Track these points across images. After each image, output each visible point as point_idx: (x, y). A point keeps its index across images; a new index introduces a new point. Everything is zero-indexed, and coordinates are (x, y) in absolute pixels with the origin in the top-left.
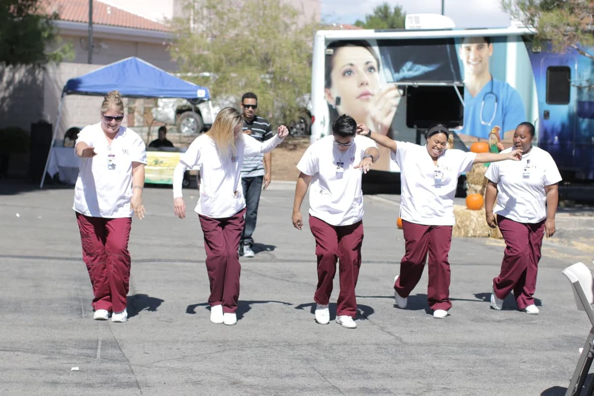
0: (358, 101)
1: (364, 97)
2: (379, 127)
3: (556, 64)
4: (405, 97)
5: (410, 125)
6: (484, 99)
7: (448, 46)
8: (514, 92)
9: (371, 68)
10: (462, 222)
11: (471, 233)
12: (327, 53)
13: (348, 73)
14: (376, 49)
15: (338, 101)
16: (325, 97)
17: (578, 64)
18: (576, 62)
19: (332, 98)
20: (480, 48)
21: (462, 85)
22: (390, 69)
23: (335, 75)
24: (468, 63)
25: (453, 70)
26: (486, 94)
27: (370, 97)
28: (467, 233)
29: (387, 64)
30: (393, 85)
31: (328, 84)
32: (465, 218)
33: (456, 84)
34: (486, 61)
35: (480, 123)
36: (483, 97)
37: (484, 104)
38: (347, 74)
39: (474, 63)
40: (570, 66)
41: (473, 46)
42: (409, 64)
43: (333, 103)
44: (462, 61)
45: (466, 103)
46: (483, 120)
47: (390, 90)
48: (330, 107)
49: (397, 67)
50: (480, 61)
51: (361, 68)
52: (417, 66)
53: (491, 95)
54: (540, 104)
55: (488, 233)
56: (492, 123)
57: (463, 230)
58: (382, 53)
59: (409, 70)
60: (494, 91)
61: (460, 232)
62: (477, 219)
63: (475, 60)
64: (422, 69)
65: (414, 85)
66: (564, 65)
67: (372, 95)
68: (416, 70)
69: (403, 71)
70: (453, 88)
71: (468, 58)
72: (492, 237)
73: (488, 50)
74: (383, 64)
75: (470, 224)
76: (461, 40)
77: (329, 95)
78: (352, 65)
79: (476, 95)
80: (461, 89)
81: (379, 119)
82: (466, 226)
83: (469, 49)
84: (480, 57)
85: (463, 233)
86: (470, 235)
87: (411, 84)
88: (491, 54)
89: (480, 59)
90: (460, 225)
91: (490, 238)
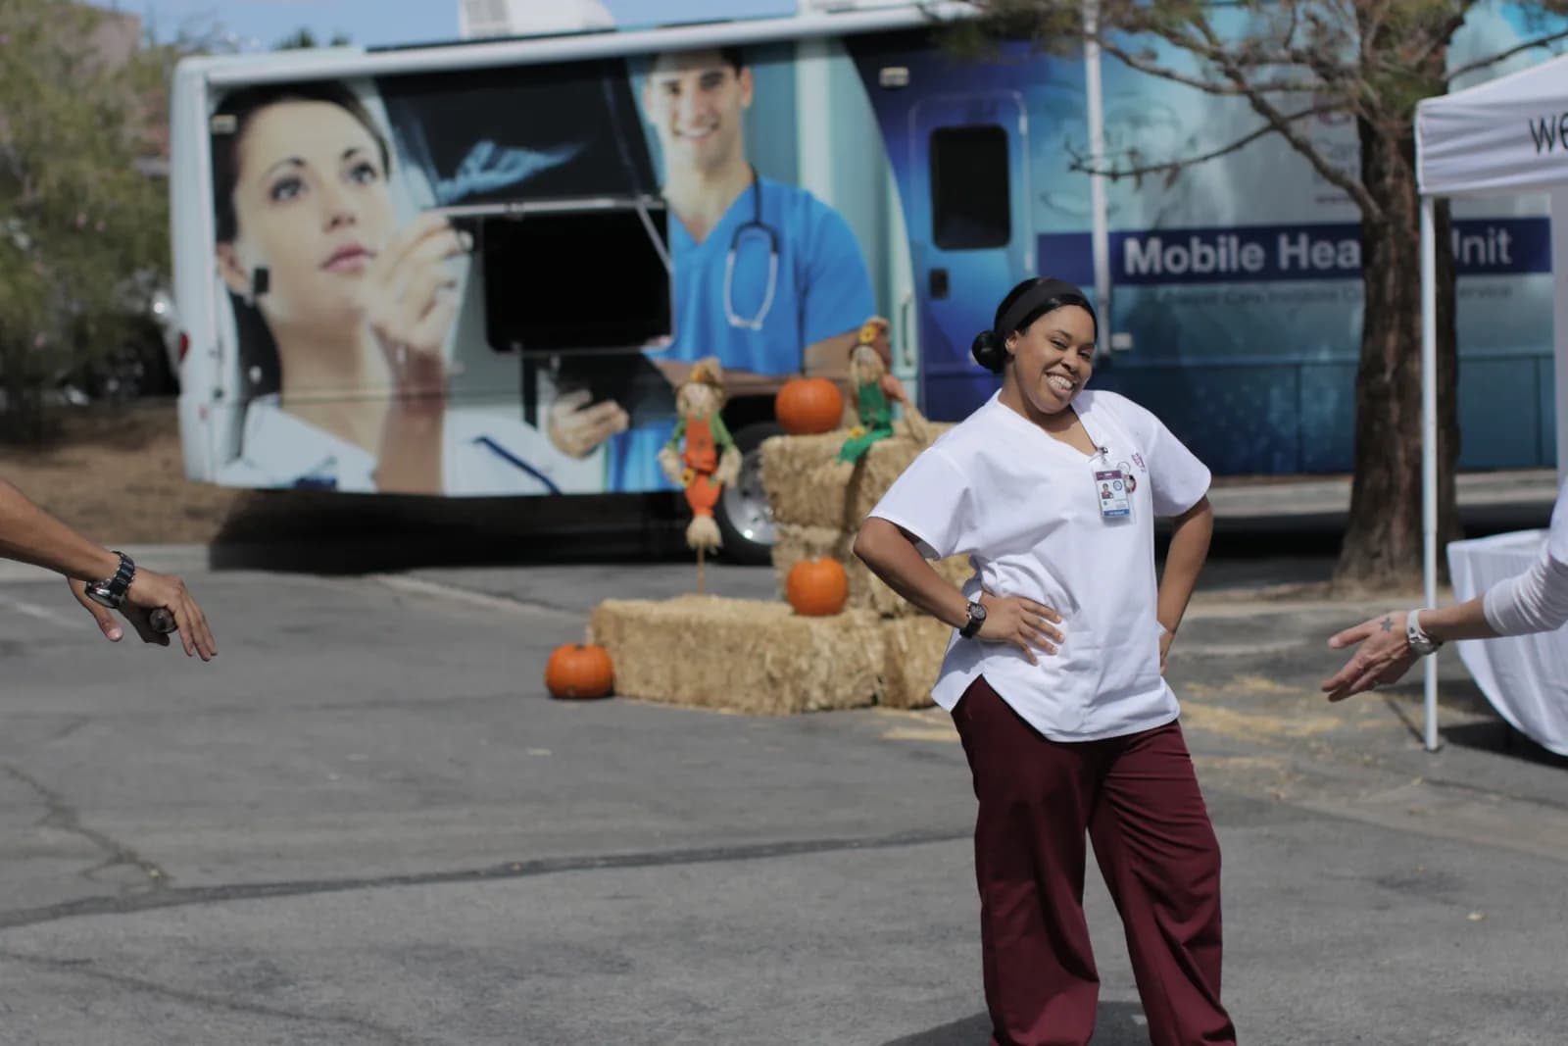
0: (323, 278)
1: (345, 264)
2: (401, 356)
3: (956, 120)
4: (480, 255)
5: (498, 340)
6: (734, 246)
7: (607, 86)
8: (829, 217)
9: (363, 170)
10: (784, 663)
11: (817, 697)
12: (217, 129)
13: (288, 188)
14: (374, 106)
15: (262, 280)
16: (218, 272)
17: (1030, 113)
18: (1023, 109)
19: (241, 273)
20: (710, 82)
21: (657, 206)
22: (422, 165)
23: (248, 198)
24: (677, 133)
25: (627, 161)
26: (742, 228)
27: (364, 261)
28: (805, 698)
29: (412, 153)
30: (441, 217)
31: (227, 227)
32: (792, 647)
33: (643, 204)
34: (733, 122)
35: (726, 321)
36: (728, 241)
37: (737, 261)
38: (284, 194)
39: (697, 132)
40: (1003, 122)
41: (690, 80)
42: (484, 150)
43: (245, 288)
44: (654, 130)
45: (678, 262)
46: (737, 311)
47: (428, 234)
48: (237, 301)
49: (444, 161)
50: (715, 127)
51: (327, 169)
52: (510, 155)
53: (756, 232)
54: (915, 250)
55: (870, 693)
56: (766, 322)
57: (787, 689)
58: (394, 118)
59: (488, 166)
60: (767, 218)
61: (779, 699)
62: (833, 648)
63: (698, 122)
64: (528, 162)
65: (510, 213)
66: (988, 121)
67: (372, 255)
68: (511, 167)
69: (467, 172)
70: (633, 215)
71: (675, 116)
72: (886, 705)
73: (735, 92)
74: (401, 155)
75: (811, 667)
76: (649, 60)
77: (232, 263)
78: (298, 162)
79: (707, 235)
80: (660, 217)
81: (397, 329)
82: (800, 674)
83: (674, 89)
84: (713, 112)
85: (789, 700)
86: (812, 705)
87: (497, 209)
88: (746, 101)
89: (713, 121)
90: (777, 674)
91: (878, 710)
